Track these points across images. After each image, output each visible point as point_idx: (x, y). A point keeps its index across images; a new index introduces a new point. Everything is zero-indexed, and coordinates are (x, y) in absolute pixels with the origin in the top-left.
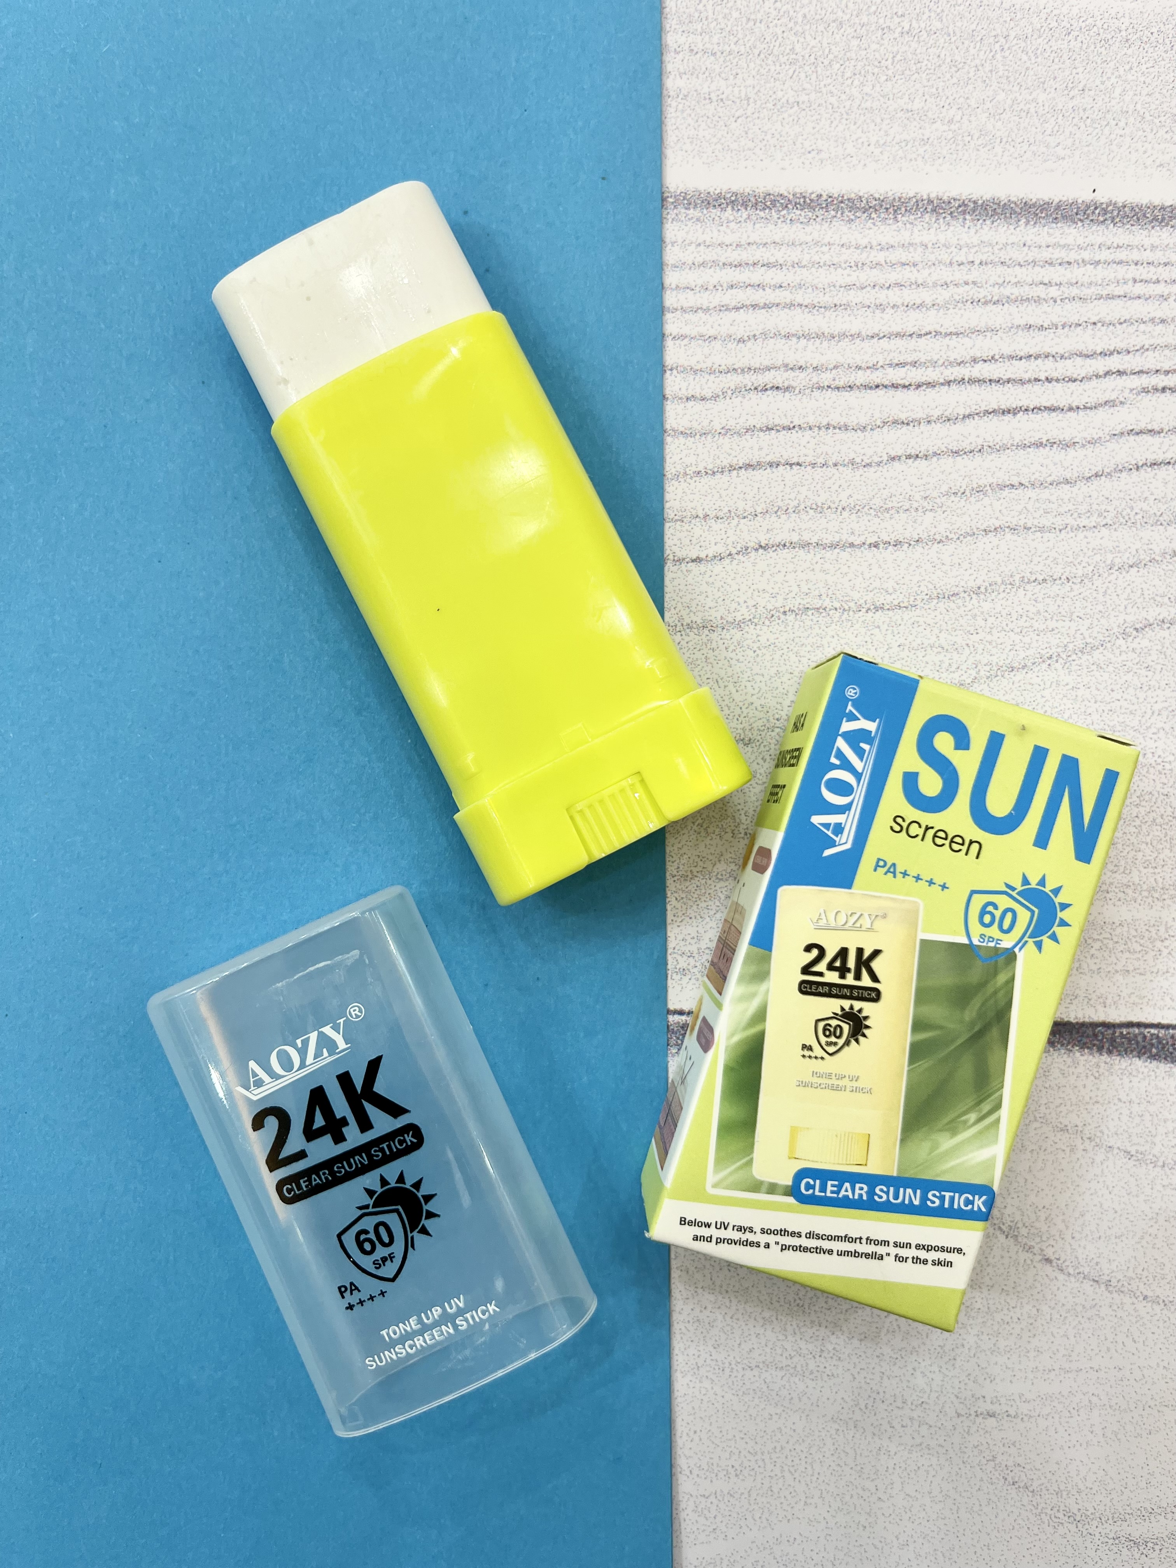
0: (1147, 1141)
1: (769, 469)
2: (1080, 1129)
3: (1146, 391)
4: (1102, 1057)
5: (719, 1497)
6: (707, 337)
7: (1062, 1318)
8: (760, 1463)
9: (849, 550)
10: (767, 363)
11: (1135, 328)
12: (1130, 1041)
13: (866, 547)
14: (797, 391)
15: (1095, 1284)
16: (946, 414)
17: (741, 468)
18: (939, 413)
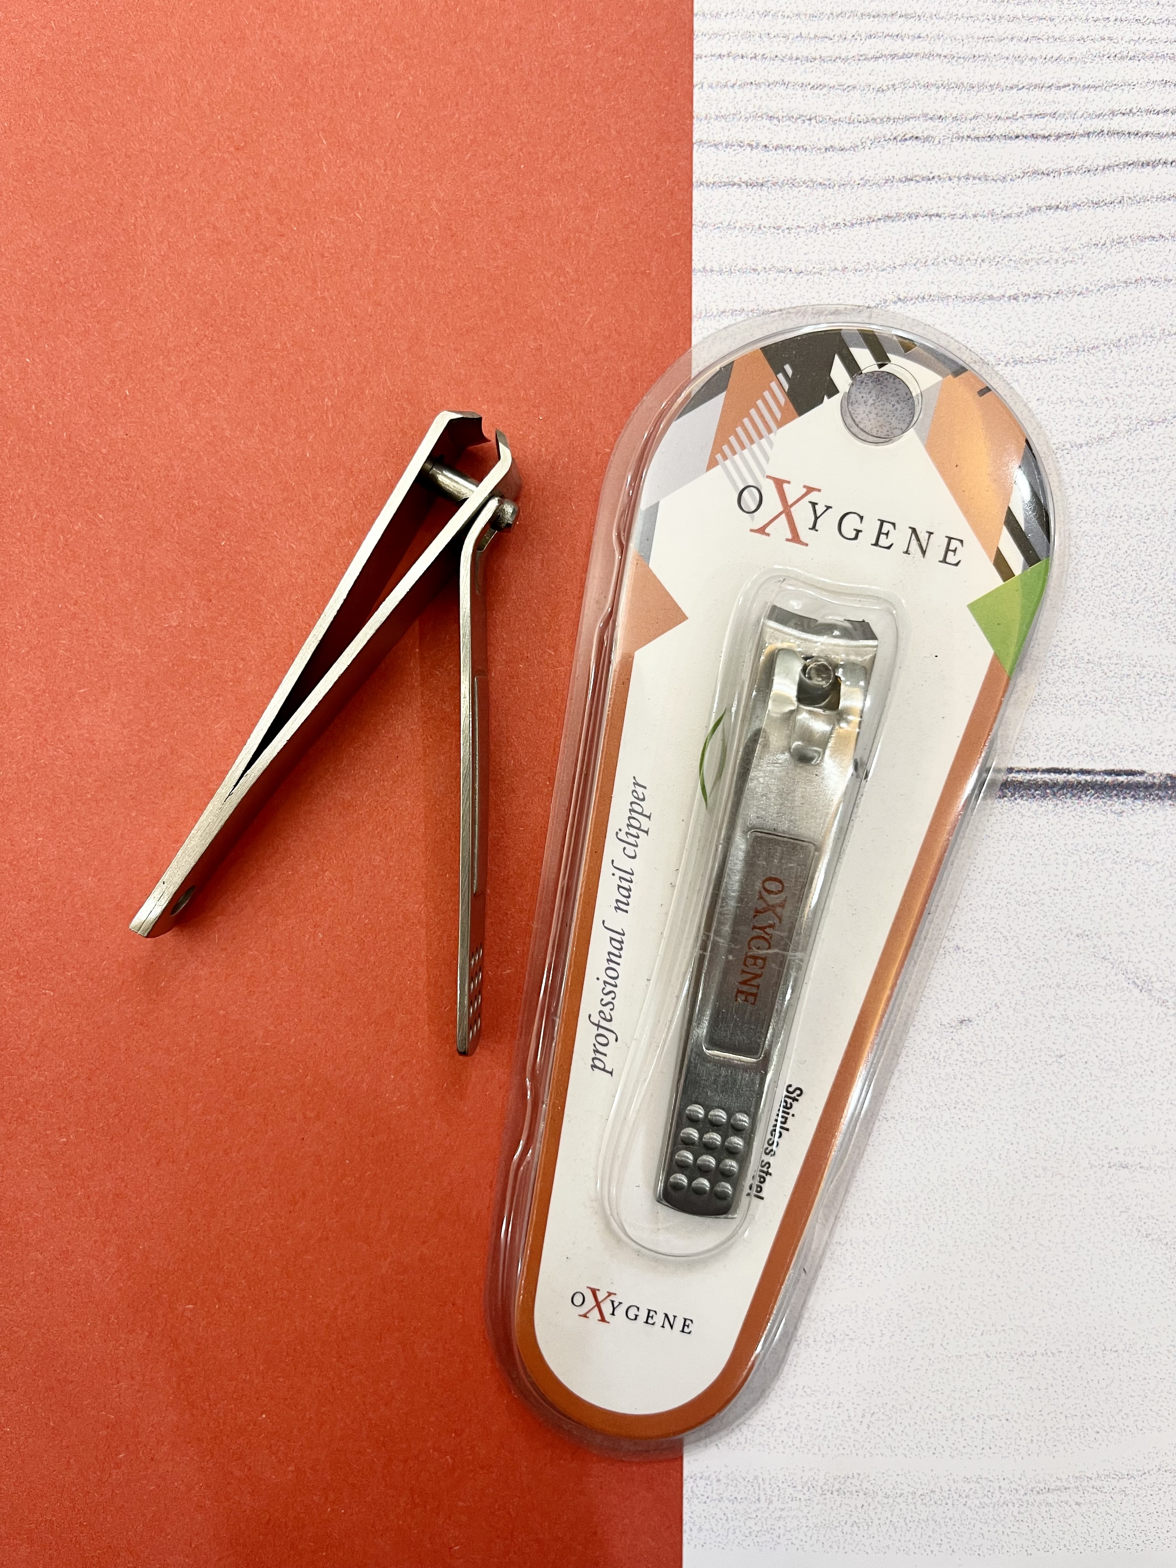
1: (908, 221)
6: (845, 87)
8: (895, 1212)
9: (988, 302)
10: (906, 113)
13: (1006, 299)
14: (936, 142)
16: (1087, 165)
17: (879, 219)
18: (1081, 163)
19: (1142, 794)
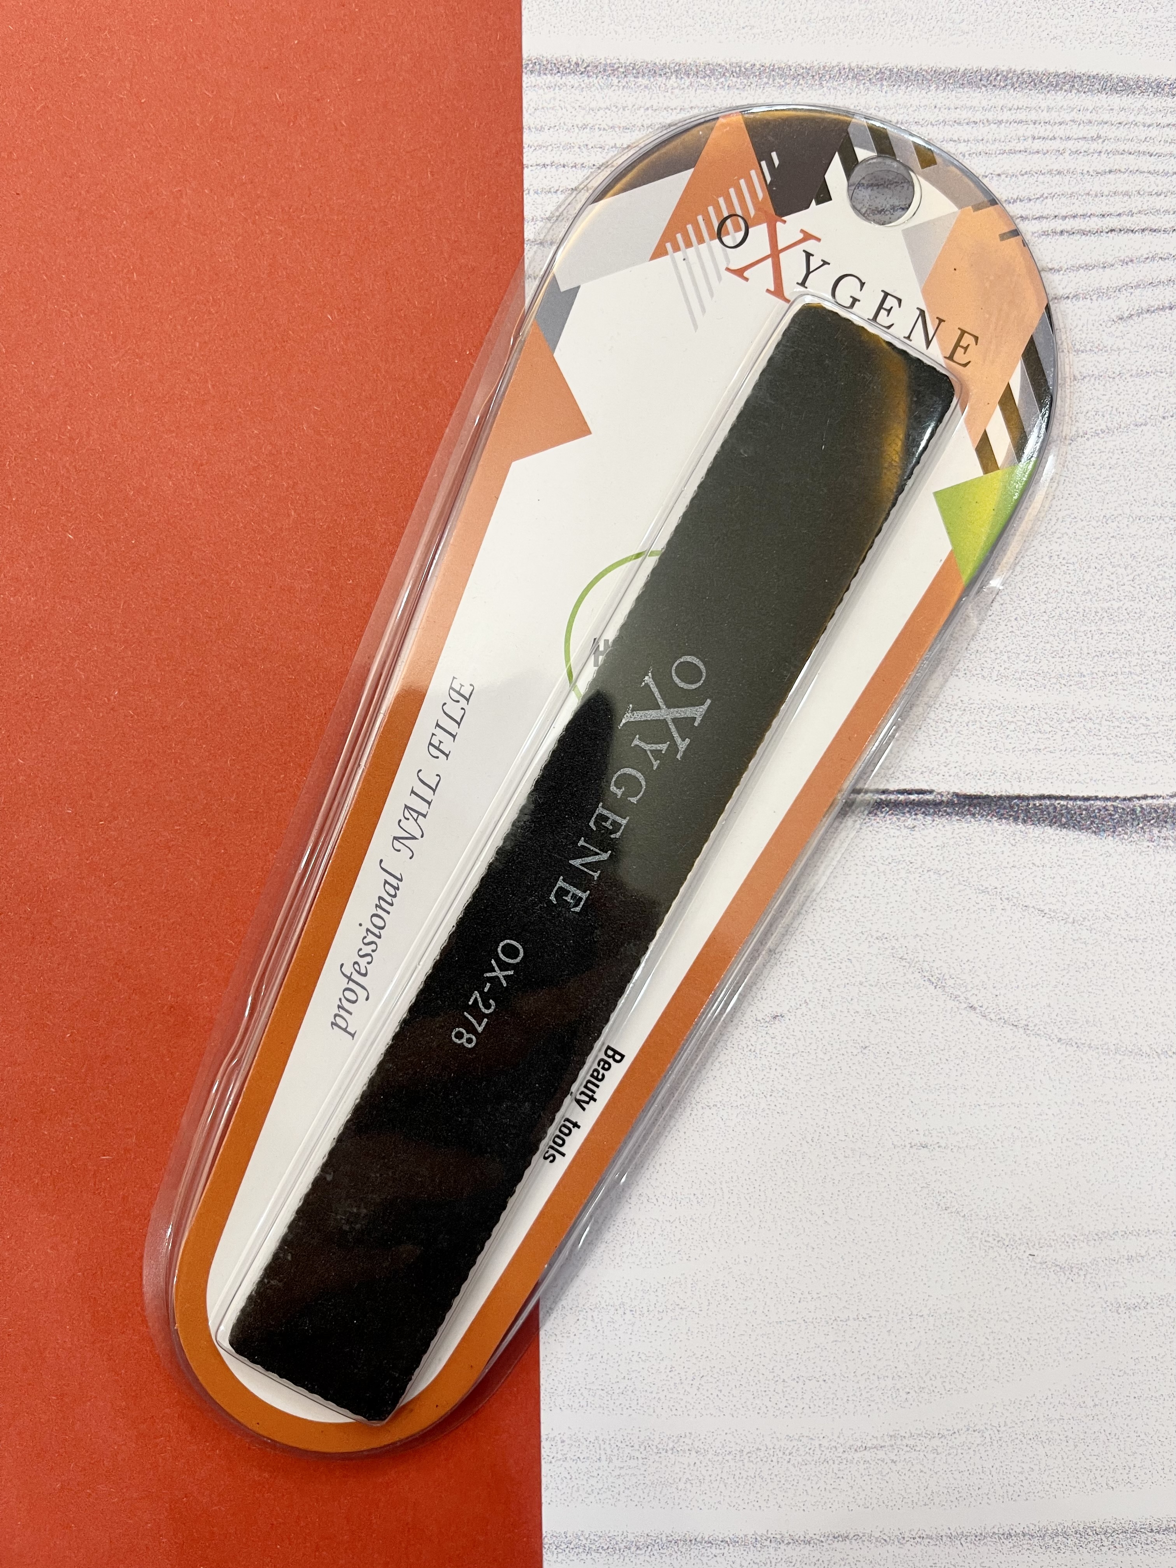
0: (1058, 901)
2: (999, 890)
3: (1045, 234)
4: (1018, 827)
5: (683, 1223)
7: (986, 1059)
8: (719, 1191)
11: (1035, 179)
12: (1042, 812)
15: (1014, 1028)
19: (932, 811)
